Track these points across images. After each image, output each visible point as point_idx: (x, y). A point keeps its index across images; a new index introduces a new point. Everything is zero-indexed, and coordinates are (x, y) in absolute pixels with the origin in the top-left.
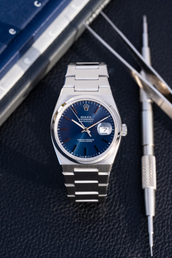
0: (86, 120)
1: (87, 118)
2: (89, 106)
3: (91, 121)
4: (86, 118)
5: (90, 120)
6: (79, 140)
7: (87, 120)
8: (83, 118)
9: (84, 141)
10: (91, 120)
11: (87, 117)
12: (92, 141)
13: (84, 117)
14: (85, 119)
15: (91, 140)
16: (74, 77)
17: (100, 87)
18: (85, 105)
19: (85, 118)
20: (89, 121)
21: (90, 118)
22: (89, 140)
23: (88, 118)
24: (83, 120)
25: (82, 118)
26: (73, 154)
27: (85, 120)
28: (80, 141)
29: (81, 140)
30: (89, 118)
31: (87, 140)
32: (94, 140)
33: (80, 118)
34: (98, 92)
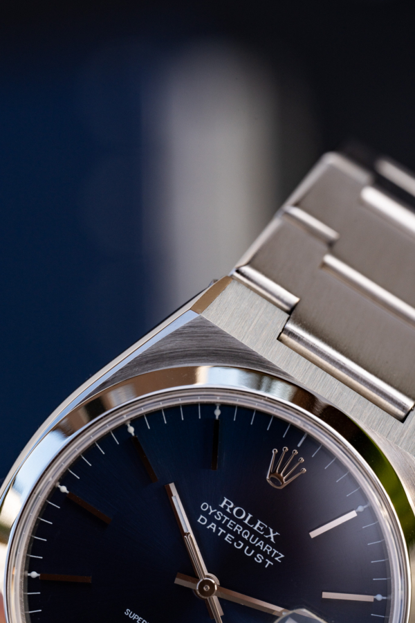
0: (238, 537)
1: (252, 531)
2: (304, 471)
3: (259, 559)
4: (245, 527)
5: (258, 550)
7: (246, 543)
8: (231, 516)
10: (264, 554)
11: (253, 521)
13: (239, 513)
14: (238, 529)
19: (241, 522)
20: (252, 547)
21: (267, 541)
23: (256, 534)
24: (224, 527)
25: (224, 510)
27: (235, 534)
30: (261, 538)
33: (216, 506)
34: (401, 423)
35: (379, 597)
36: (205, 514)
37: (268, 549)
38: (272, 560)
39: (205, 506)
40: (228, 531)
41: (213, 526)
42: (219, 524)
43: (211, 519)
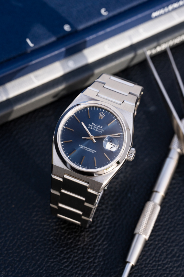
0: (96, 129)
1: (98, 127)
2: (105, 115)
3: (100, 132)
4: (97, 127)
5: (100, 130)
6: (81, 146)
7: (97, 129)
8: (94, 126)
9: (86, 149)
10: (101, 131)
11: (98, 126)
12: (94, 152)
13: (95, 125)
15: (92, 151)
16: (103, 85)
17: (124, 102)
18: (101, 112)
19: (96, 126)
20: (99, 130)
21: (101, 128)
22: (91, 150)
24: (93, 128)
25: (93, 125)
26: (68, 158)
27: (95, 128)
28: (81, 148)
29: (83, 146)
30: (100, 128)
31: (89, 149)
32: (96, 152)
33: (91, 124)
34: (120, 106)
35: (122, 134)
36: (90, 126)
37: (101, 130)
38: (102, 131)
39: (89, 125)
40: (94, 128)
41: (91, 128)
42: (92, 127)
43: (91, 127)
